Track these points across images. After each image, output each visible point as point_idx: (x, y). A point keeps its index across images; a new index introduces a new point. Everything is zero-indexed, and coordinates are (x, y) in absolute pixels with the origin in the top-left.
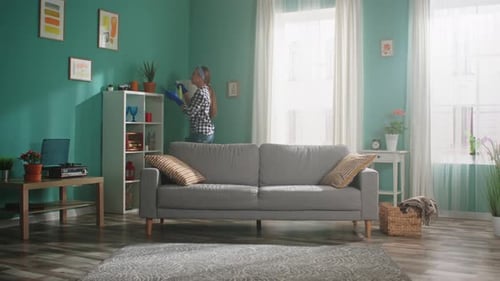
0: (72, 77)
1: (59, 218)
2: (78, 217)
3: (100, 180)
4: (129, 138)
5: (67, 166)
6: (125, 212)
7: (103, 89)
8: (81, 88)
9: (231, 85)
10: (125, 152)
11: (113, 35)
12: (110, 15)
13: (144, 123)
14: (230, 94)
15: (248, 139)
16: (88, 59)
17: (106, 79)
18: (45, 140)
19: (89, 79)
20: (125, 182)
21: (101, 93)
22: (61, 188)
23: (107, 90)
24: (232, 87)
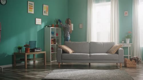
0: (36, 24)
1: (33, 63)
2: (38, 63)
3: (45, 52)
4: (52, 40)
5: (36, 48)
6: (51, 61)
8: (38, 27)
10: (51, 44)
11: (47, 11)
12: (46, 6)
13: (56, 36)
14: (80, 27)
15: (86, 40)
16: (40, 19)
17: (45, 23)
18: (30, 41)
19: (40, 24)
20: (51, 53)
21: (44, 28)
22: (34, 55)
23: (45, 27)
24: (81, 26)
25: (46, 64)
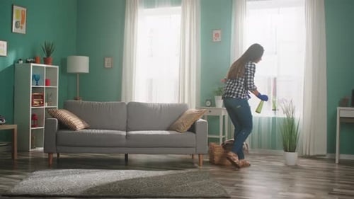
3: (15, 127)
4: (34, 97)
6: (30, 150)
7: (15, 62)
9: (107, 59)
10: (31, 107)
11: (22, 23)
12: (21, 9)
13: (45, 86)
14: (106, 66)
15: (119, 98)
16: (5, 41)
17: (17, 54)
19: (5, 55)
20: (31, 128)
21: (14, 65)
23: (18, 62)
24: (108, 61)
25: (16, 158)
